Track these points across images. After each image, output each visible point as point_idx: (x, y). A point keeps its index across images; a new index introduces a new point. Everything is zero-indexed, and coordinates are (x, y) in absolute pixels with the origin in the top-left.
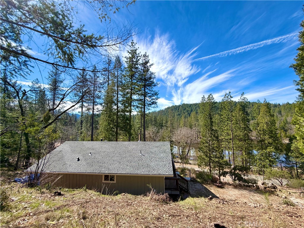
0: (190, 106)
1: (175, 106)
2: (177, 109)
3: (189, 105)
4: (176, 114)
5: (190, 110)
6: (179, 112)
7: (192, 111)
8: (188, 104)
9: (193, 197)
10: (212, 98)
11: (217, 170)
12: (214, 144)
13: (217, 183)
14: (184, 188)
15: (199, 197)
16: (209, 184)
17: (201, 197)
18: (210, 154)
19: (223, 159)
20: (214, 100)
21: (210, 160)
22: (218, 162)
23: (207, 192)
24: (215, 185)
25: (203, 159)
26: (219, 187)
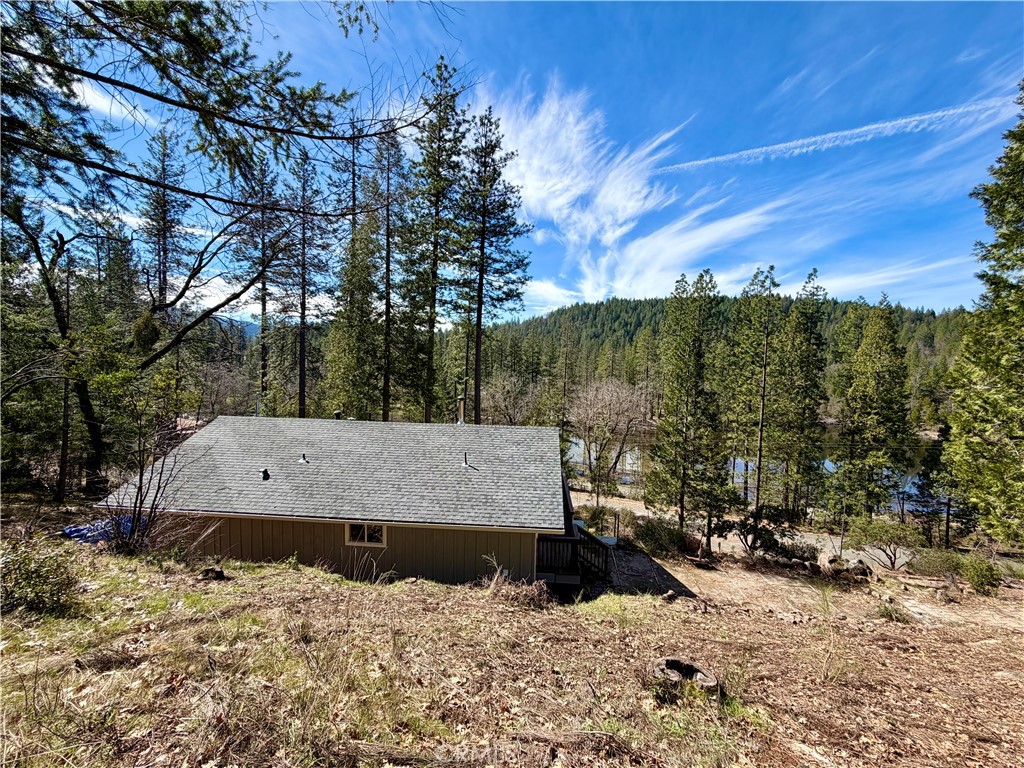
0: (635, 309)
1: (585, 305)
2: (591, 316)
3: (633, 305)
4: (584, 334)
5: (633, 320)
6: (596, 327)
7: (639, 324)
8: (628, 302)
9: (619, 592)
10: (710, 286)
11: (704, 518)
12: (701, 438)
13: (697, 556)
14: (595, 567)
15: (635, 594)
16: (673, 557)
17: (644, 592)
18: (685, 469)
19: (723, 483)
20: (716, 290)
21: (683, 487)
22: (708, 494)
23: (663, 579)
24: (691, 560)
25: (665, 481)
26: (700, 566)
